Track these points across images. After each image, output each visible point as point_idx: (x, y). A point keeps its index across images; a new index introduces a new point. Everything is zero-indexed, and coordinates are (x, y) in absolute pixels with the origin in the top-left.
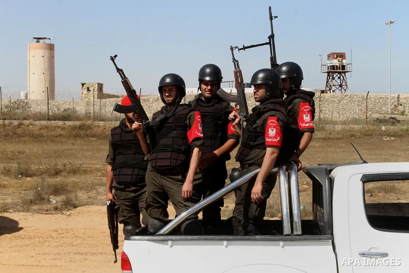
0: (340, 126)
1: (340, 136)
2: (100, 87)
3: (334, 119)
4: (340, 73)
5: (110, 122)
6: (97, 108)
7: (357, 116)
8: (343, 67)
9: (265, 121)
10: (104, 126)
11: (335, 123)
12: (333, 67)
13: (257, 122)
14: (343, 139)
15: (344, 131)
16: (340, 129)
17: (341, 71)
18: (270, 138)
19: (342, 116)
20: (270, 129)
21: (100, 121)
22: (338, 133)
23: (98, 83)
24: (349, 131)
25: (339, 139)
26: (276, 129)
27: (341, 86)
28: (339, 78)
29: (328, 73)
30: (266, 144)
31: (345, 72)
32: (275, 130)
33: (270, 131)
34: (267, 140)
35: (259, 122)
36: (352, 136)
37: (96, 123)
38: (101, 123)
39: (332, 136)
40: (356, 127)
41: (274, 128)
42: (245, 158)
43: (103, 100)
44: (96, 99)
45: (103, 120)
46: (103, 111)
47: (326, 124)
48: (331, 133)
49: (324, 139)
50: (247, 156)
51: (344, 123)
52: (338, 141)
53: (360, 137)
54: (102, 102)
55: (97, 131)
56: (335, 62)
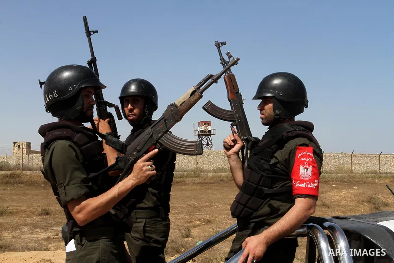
0: (211, 174)
1: (212, 181)
2: (29, 145)
3: (205, 169)
4: (207, 136)
5: (35, 172)
6: (25, 161)
7: (220, 167)
8: (209, 131)
9: (292, 154)
10: (31, 175)
11: (208, 172)
12: (202, 131)
13: (276, 155)
14: (214, 183)
15: (214, 177)
16: (211, 176)
17: (208, 134)
18: (302, 181)
19: (210, 167)
20: (302, 168)
21: (27, 171)
22: (211, 178)
23: (27, 143)
24: (219, 177)
25: (212, 183)
26: (313, 167)
27: (208, 145)
28: (207, 139)
29: (199, 135)
30: (295, 192)
31: (210, 135)
32: (310, 169)
33: (302, 170)
34: (297, 185)
35: (280, 155)
36: (221, 181)
37: (24, 172)
38: (28, 173)
39: (206, 181)
40: (223, 174)
41: (309, 165)
42: (252, 214)
43: (31, 155)
44: (24, 155)
45: (30, 170)
46: (30, 164)
47: (201, 172)
48: (205, 179)
49: (201, 183)
50: (256, 210)
51: (214, 171)
52: (212, 184)
53: (227, 182)
54: (29, 157)
55: (24, 179)
56: (203, 128)
